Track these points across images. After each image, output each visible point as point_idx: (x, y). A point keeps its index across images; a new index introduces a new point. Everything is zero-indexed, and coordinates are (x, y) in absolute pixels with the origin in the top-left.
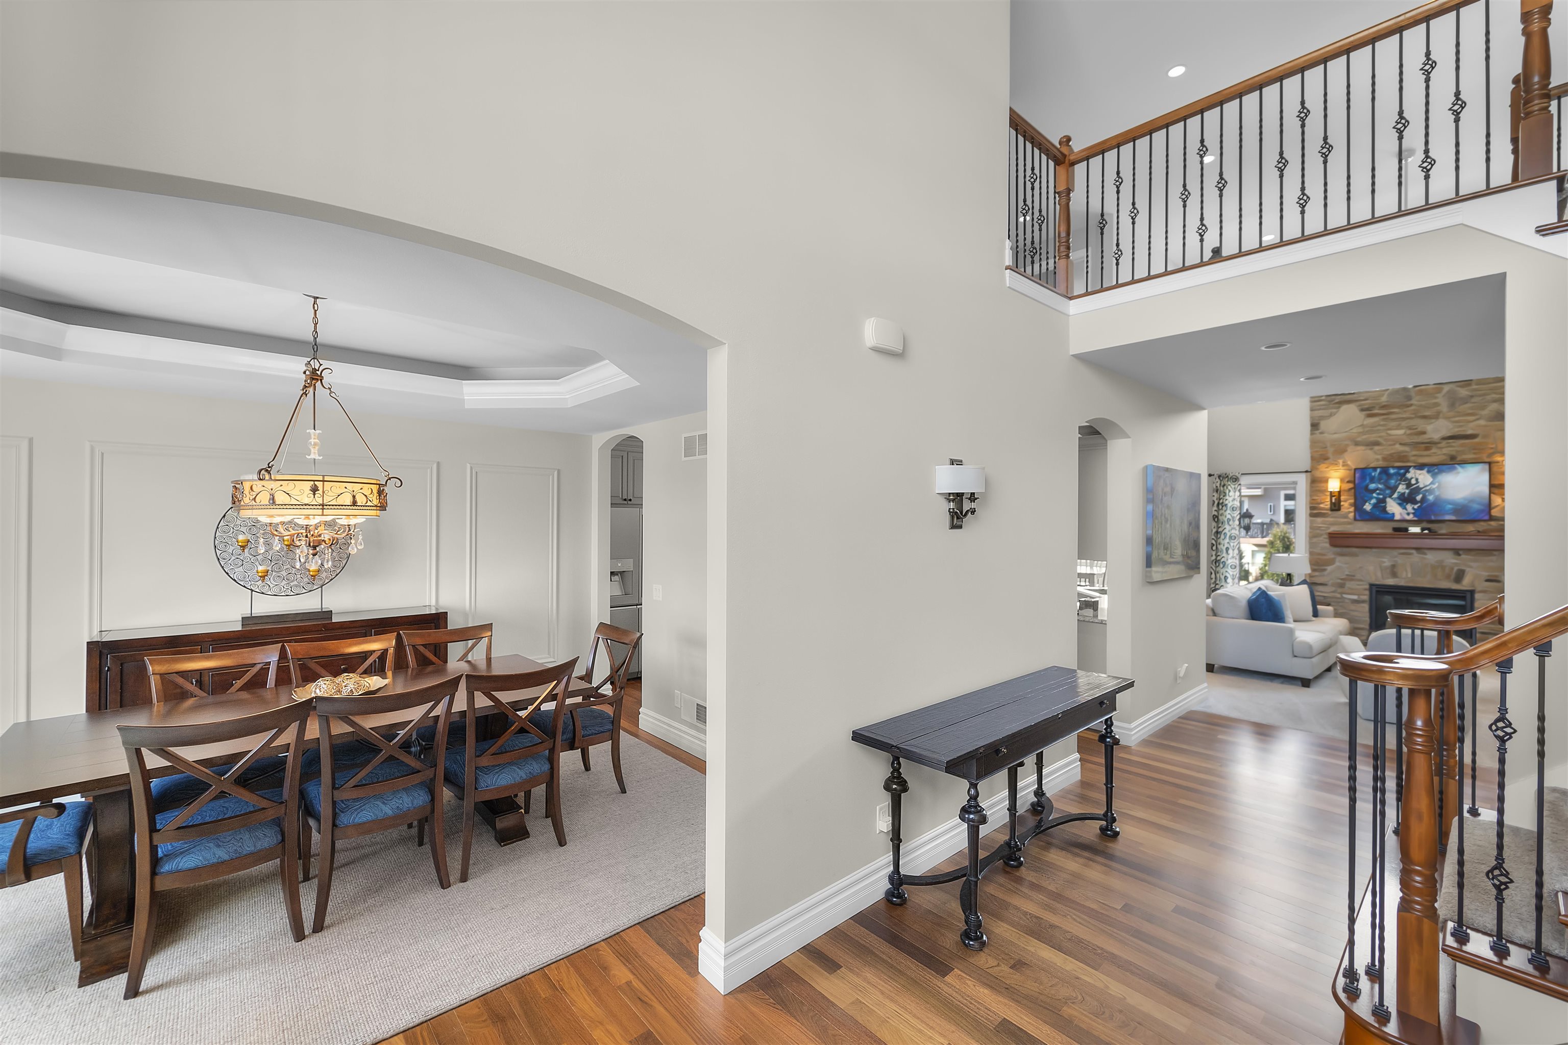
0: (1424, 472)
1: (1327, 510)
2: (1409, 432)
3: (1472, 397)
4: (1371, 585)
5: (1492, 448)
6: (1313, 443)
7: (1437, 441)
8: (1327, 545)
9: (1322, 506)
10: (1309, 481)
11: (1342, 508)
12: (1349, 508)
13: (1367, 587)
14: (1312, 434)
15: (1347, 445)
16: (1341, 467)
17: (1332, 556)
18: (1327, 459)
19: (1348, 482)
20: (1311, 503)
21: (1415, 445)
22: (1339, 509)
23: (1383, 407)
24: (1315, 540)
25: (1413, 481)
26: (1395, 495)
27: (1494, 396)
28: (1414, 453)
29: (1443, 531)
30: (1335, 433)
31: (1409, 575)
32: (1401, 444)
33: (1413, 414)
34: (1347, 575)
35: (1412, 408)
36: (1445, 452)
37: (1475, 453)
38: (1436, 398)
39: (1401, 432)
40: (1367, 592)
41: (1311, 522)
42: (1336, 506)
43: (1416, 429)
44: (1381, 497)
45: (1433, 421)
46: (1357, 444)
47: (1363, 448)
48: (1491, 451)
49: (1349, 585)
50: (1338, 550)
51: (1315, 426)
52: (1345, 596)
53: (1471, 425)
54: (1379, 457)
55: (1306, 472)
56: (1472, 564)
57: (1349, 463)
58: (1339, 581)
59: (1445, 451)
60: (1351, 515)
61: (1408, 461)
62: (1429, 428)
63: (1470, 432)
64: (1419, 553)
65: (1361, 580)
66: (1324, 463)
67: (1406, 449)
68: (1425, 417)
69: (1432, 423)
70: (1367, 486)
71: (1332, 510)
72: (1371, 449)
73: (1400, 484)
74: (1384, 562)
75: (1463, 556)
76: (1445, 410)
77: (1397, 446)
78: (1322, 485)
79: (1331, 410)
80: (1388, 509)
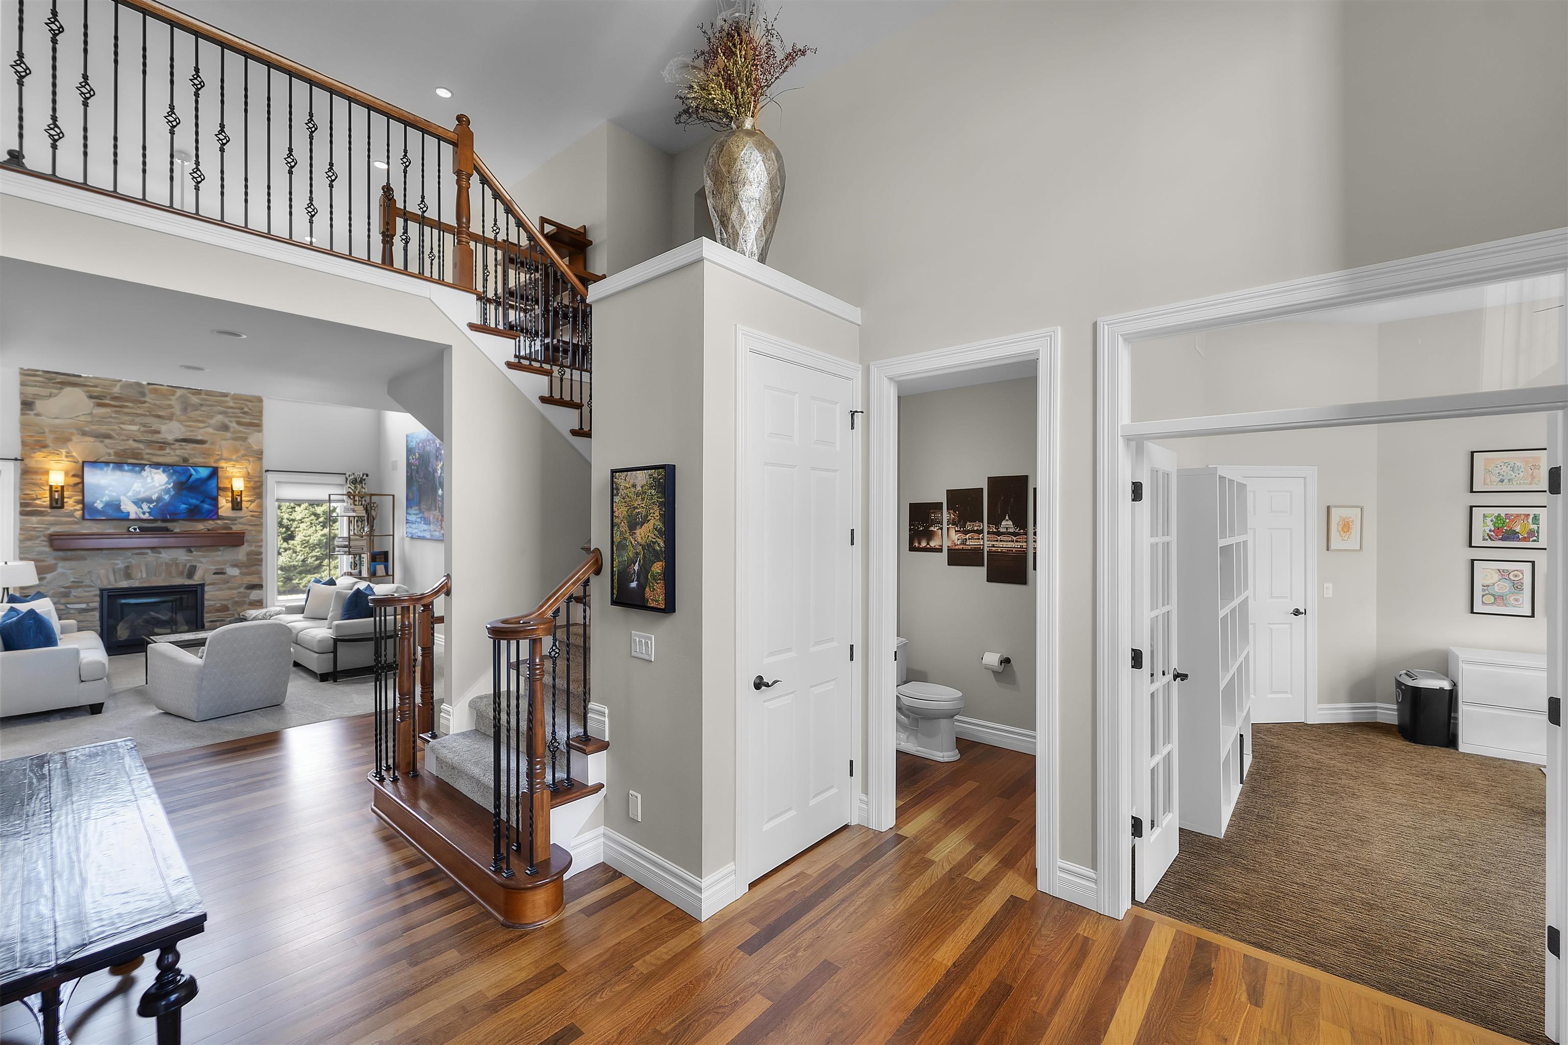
0: (160, 471)
1: (45, 507)
2: (142, 429)
3: (201, 405)
4: (102, 590)
5: (218, 455)
6: (25, 426)
7: (171, 442)
8: (49, 548)
9: (38, 502)
10: (19, 471)
11: (65, 504)
12: (74, 506)
13: (98, 592)
14: (23, 413)
15: (72, 434)
16: (64, 458)
17: (53, 562)
18: (45, 446)
19: (74, 476)
20: (21, 498)
21: (150, 443)
22: (62, 507)
23: (115, 398)
24: (29, 543)
25: (149, 480)
26: (129, 494)
27: (219, 408)
28: (148, 451)
29: (177, 530)
30: (56, 418)
31: (144, 575)
32: (134, 440)
33: (148, 412)
34: (73, 582)
35: (147, 405)
36: (178, 454)
37: (204, 458)
38: (170, 400)
39: (134, 428)
40: (98, 599)
41: (22, 522)
42: (57, 503)
43: (151, 427)
44: (114, 494)
45: (167, 421)
46: (84, 434)
47: (92, 439)
48: (218, 457)
49: (74, 593)
50: (61, 554)
51: (27, 405)
52: (69, 606)
53: (201, 431)
54: (111, 451)
55: (16, 459)
56: (203, 560)
57: (74, 454)
58: (63, 590)
59: (178, 452)
60: (78, 514)
61: (142, 459)
62: (164, 428)
63: (200, 438)
64: (153, 553)
65: (91, 586)
66: (40, 451)
67: (141, 446)
68: (159, 417)
69: (166, 424)
71: (52, 507)
72: (102, 442)
73: (134, 481)
74: (117, 564)
75: (194, 553)
76: (178, 413)
77: (131, 442)
78: (39, 477)
79: (50, 390)
80: (121, 508)
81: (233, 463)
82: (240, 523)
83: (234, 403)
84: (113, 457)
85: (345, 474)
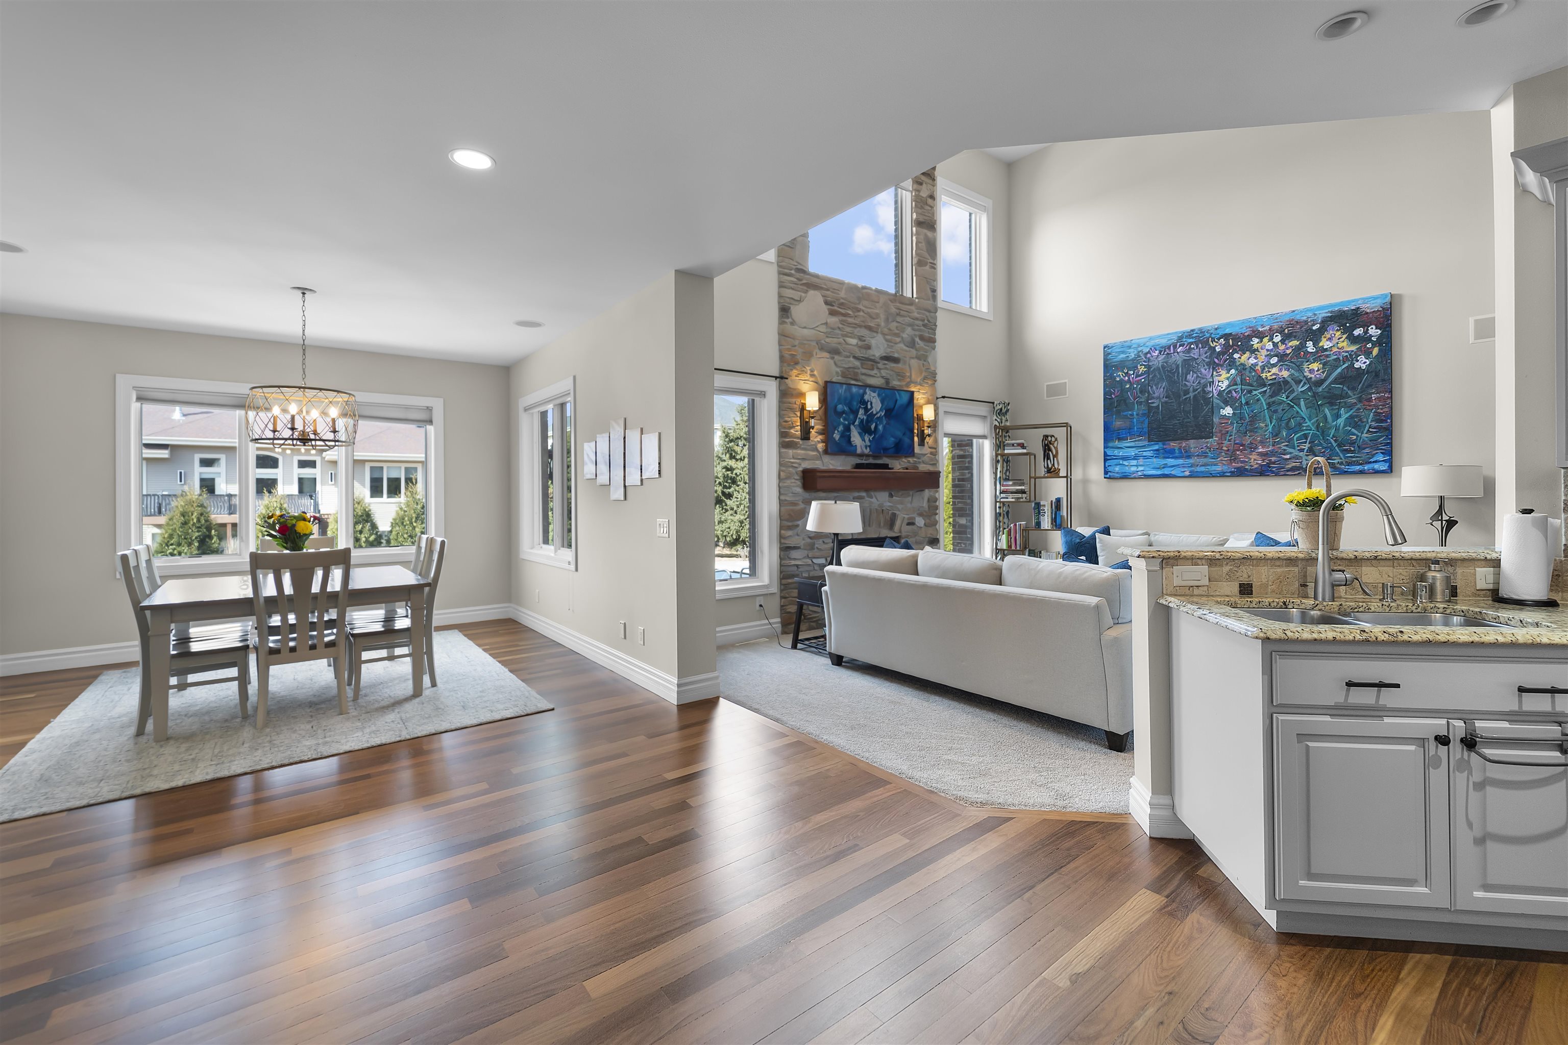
0: (875, 394)
1: (798, 438)
2: (860, 343)
3: (897, 314)
6: (783, 335)
7: (878, 360)
8: (799, 490)
9: (792, 431)
10: (779, 392)
11: (811, 435)
12: (818, 436)
14: (781, 323)
15: (814, 348)
16: (809, 378)
17: (803, 506)
18: (797, 363)
20: (780, 427)
22: (808, 438)
23: (841, 304)
24: (786, 482)
25: (869, 407)
26: (857, 423)
27: (909, 318)
28: (864, 371)
30: (805, 328)
32: (855, 357)
33: (863, 322)
35: (861, 313)
36: (884, 375)
37: (899, 380)
38: (876, 307)
39: (854, 341)
41: (780, 455)
42: (805, 433)
43: (864, 341)
44: (847, 422)
45: (875, 334)
46: (822, 349)
47: (826, 355)
49: (818, 545)
50: (808, 496)
51: (784, 311)
52: (815, 561)
53: (897, 347)
54: (840, 370)
55: (776, 378)
56: (900, 507)
57: (815, 373)
59: (884, 373)
60: (821, 446)
62: (873, 342)
63: (896, 355)
66: (795, 368)
67: (857, 363)
68: (870, 328)
69: (874, 337)
70: (836, 407)
71: (802, 438)
72: (832, 358)
73: (860, 407)
75: (894, 498)
76: (883, 324)
77: (852, 359)
78: (793, 400)
79: (799, 293)
80: (852, 439)
81: (919, 387)
82: (923, 462)
83: (918, 313)
84: (840, 378)
85: (993, 403)
